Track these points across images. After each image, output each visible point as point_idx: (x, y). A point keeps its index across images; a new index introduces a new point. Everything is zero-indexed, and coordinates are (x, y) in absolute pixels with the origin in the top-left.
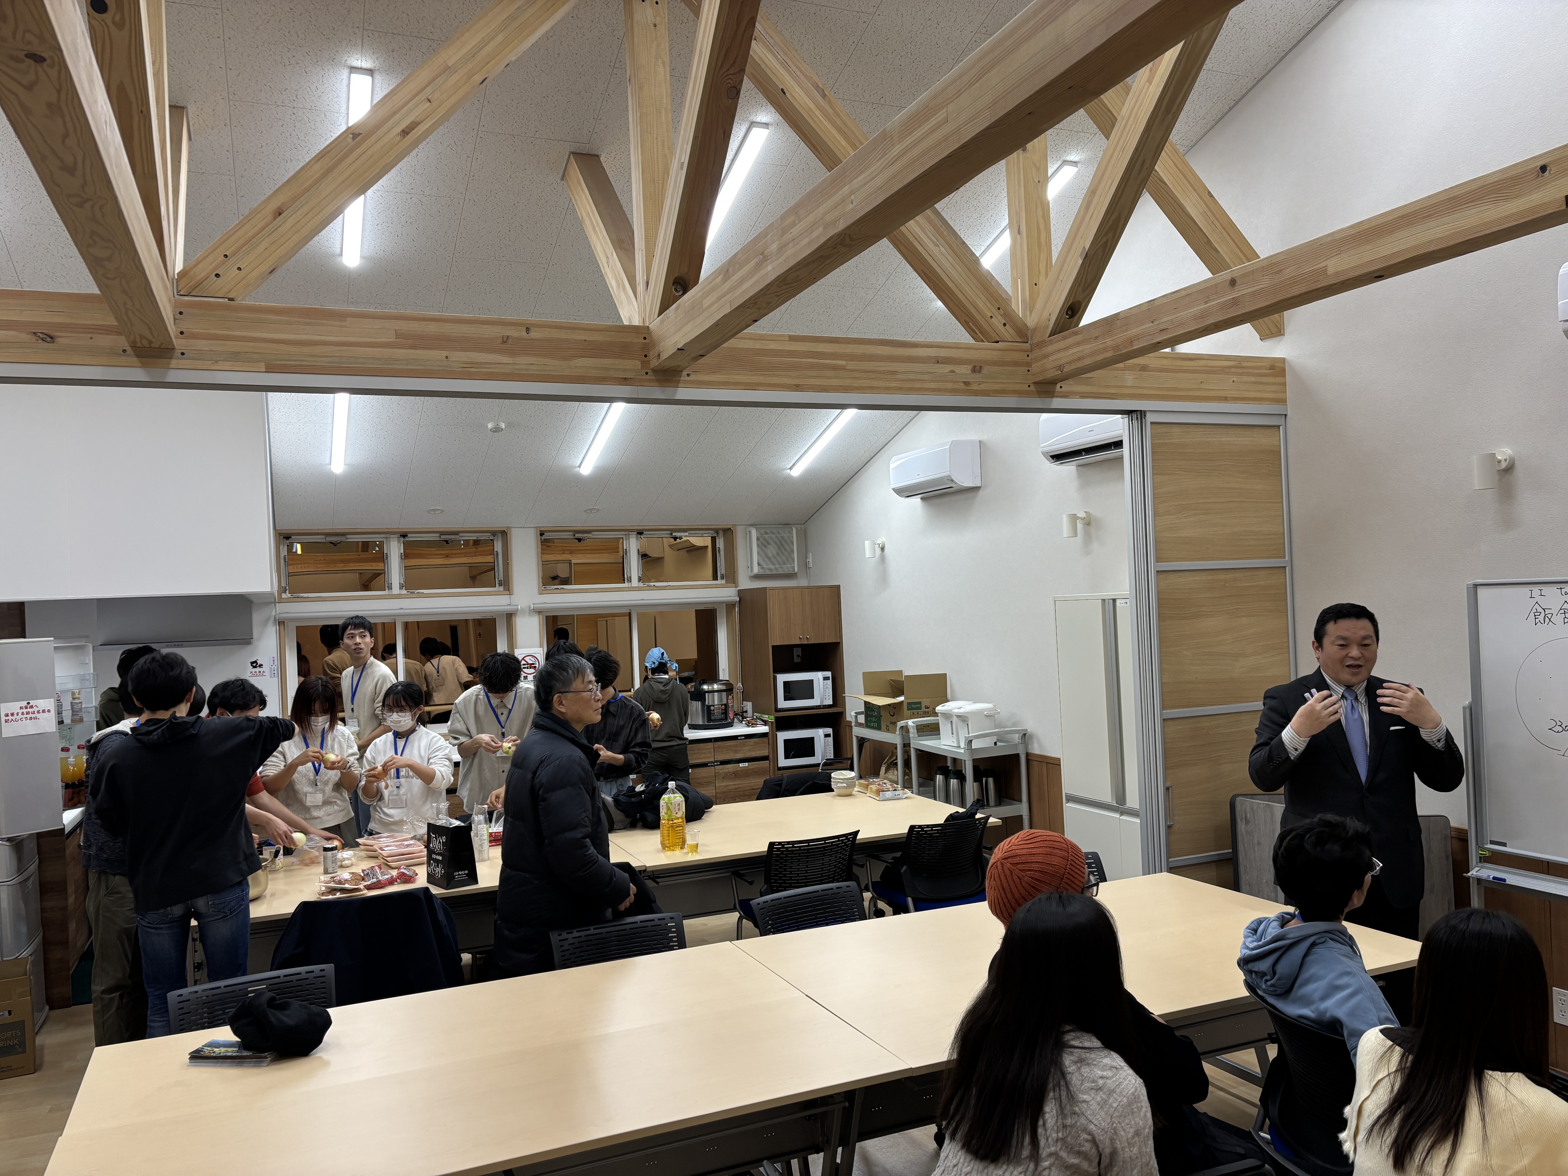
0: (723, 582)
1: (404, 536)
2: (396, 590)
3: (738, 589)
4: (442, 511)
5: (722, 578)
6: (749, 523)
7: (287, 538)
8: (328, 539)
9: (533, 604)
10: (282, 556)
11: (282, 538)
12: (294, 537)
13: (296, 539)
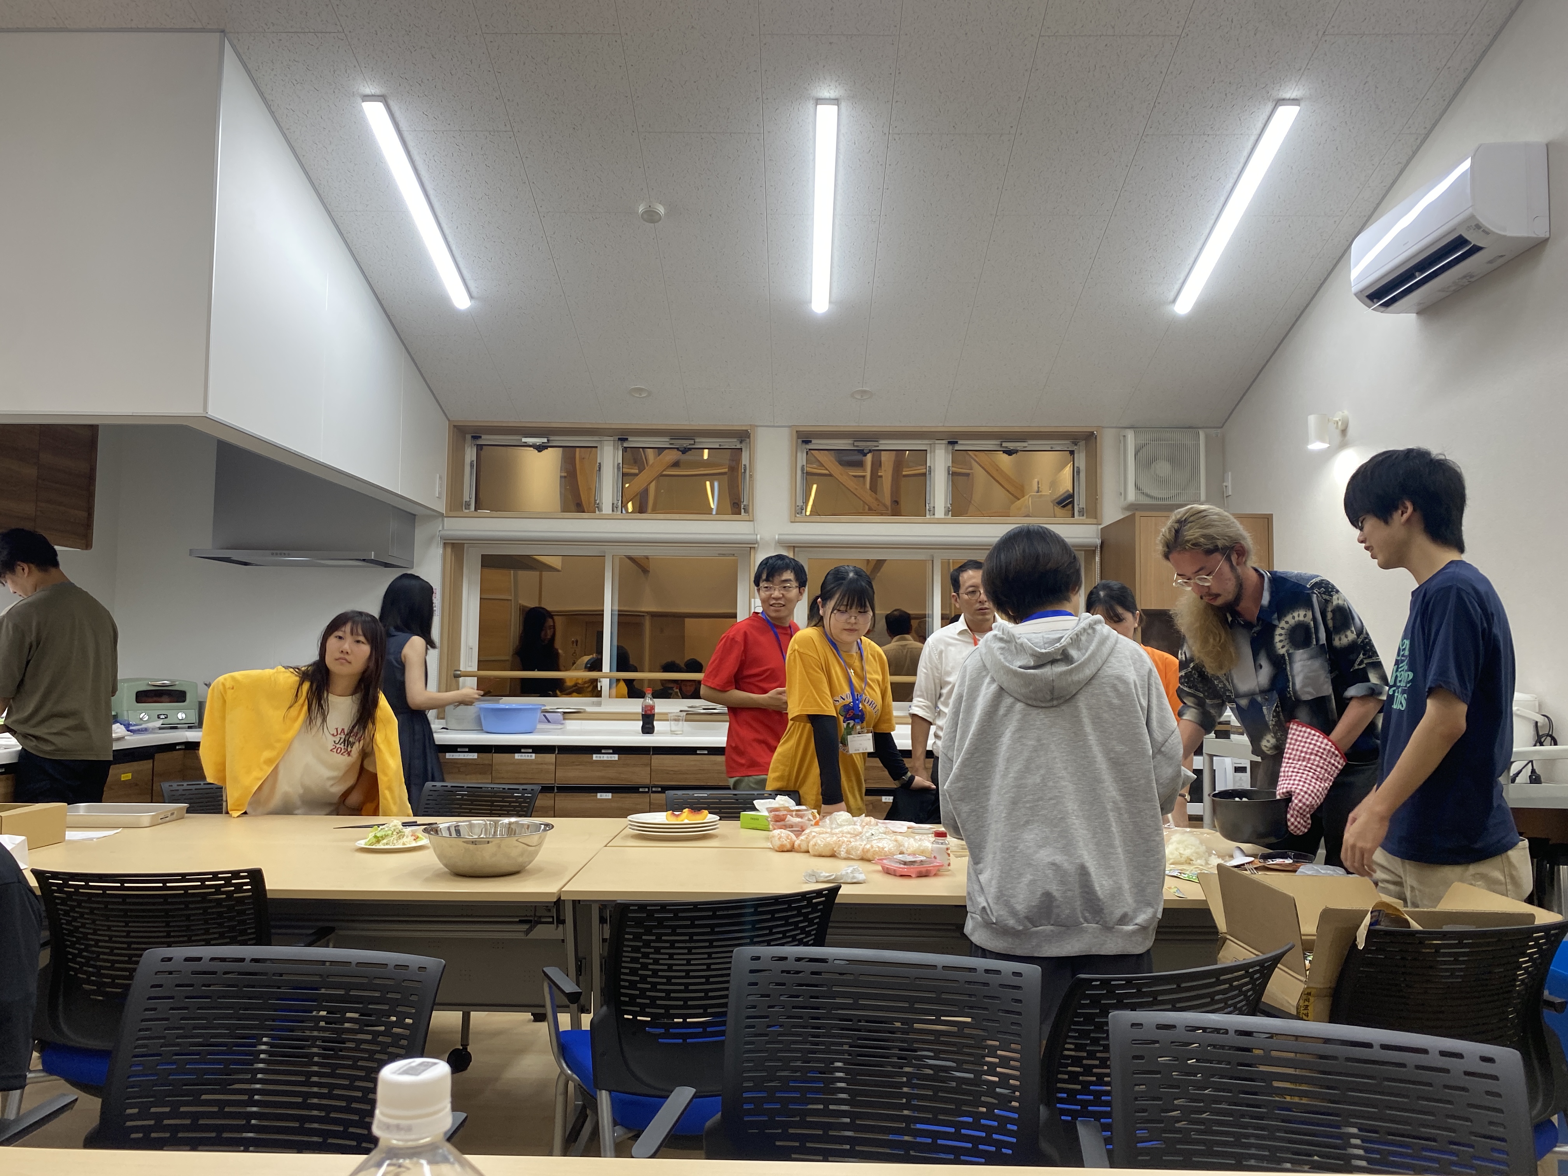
0: (1082, 518)
1: (624, 437)
2: (606, 510)
4: (650, 394)
5: (1081, 513)
6: (1124, 425)
7: (475, 438)
8: (524, 440)
9: (779, 534)
10: (468, 460)
11: (469, 437)
12: (483, 437)
13: (486, 439)
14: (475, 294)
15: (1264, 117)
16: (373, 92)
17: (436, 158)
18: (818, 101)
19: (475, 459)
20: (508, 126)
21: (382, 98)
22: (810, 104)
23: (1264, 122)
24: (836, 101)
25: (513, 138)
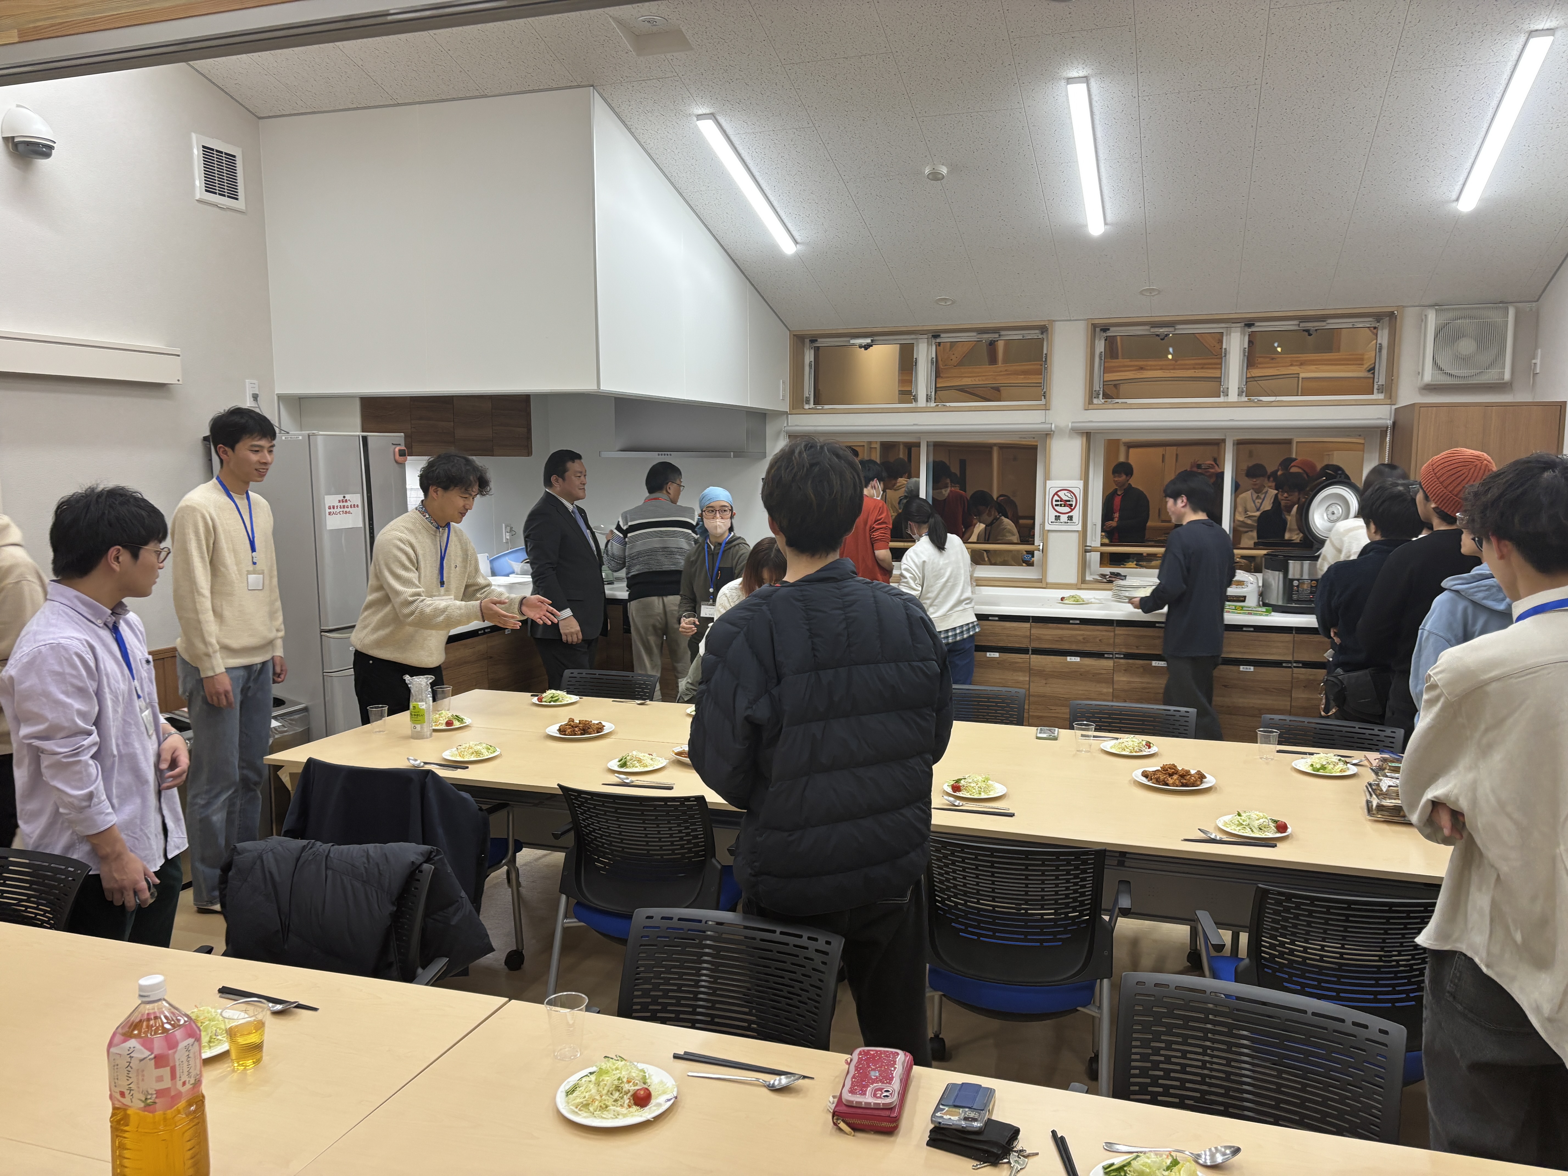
0: (1381, 396)
1: (936, 336)
2: (922, 402)
3: (1394, 407)
4: (954, 302)
5: (1380, 391)
6: (1426, 304)
7: (813, 341)
8: (852, 341)
9: (1073, 422)
10: (807, 362)
11: (807, 341)
12: (819, 340)
13: (821, 342)
14: (799, 240)
15: (1519, 46)
16: (704, 112)
17: (757, 150)
18: (1070, 80)
19: (812, 359)
20: (811, 123)
21: (712, 116)
22: (1063, 83)
23: (1519, 50)
24: (1086, 79)
25: (816, 131)
